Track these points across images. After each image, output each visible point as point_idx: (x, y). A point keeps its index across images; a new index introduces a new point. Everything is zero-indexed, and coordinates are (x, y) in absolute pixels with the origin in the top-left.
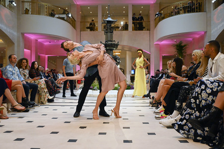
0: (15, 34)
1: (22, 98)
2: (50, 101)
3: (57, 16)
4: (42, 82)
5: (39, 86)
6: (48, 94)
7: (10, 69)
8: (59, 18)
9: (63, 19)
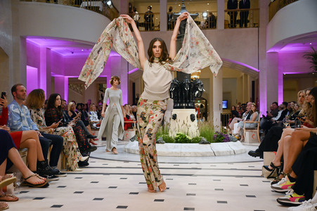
0: (10, 37)
1: (38, 161)
2: (83, 164)
3: (85, 4)
4: (68, 131)
5: (64, 139)
6: (79, 153)
7: (17, 111)
8: (89, 8)
9: (96, 9)
